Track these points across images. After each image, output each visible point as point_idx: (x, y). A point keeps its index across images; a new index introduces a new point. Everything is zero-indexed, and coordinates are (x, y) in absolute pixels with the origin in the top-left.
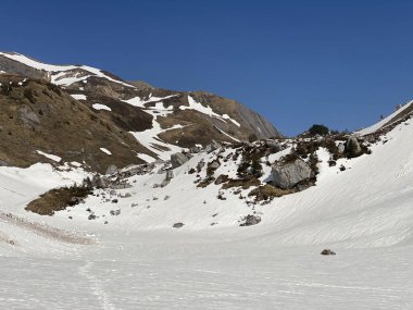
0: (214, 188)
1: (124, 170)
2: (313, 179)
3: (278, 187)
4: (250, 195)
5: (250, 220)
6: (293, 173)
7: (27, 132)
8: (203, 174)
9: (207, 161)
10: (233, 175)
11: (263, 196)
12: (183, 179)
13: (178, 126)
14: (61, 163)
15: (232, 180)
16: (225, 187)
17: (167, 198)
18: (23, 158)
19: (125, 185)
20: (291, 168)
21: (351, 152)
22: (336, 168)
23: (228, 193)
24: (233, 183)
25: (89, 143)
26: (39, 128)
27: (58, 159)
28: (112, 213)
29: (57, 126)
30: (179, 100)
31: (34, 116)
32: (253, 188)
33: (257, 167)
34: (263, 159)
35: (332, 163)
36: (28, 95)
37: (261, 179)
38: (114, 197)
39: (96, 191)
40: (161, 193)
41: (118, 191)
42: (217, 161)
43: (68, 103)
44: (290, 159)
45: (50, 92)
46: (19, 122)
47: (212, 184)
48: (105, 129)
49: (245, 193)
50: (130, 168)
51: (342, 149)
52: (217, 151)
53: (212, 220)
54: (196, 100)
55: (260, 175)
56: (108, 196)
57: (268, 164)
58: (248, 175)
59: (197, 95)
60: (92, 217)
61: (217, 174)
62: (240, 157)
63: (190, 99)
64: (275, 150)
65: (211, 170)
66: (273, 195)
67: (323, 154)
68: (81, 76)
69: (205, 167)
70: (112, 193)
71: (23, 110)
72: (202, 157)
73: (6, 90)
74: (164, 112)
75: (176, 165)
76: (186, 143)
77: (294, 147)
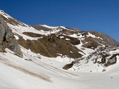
0: (97, 64)
1: (78, 59)
2: (116, 62)
3: (109, 64)
4: (104, 65)
5: (104, 70)
6: (112, 61)
7: (55, 49)
8: (95, 61)
10: (100, 61)
11: (106, 65)
12: (91, 62)
13: (87, 43)
14: (63, 56)
15: (100, 62)
17: (88, 66)
19: (79, 63)
23: (100, 65)
24: (101, 63)
25: (68, 50)
26: (57, 48)
27: (62, 55)
28: (78, 69)
29: (60, 47)
30: (86, 34)
31: (55, 45)
32: (104, 64)
34: (106, 58)
36: (54, 40)
37: (106, 62)
38: (78, 66)
39: (74, 64)
40: (87, 64)
41: (78, 64)
42: (97, 58)
43: (62, 41)
44: (111, 58)
45: (58, 39)
46: (53, 47)
48: (70, 47)
49: (103, 65)
50: (79, 59)
52: (97, 56)
53: (97, 70)
54: (91, 33)
55: (106, 61)
56: (76, 65)
57: (107, 59)
58: (103, 61)
59: (90, 32)
60: (75, 70)
61: (97, 61)
62: (102, 57)
64: (108, 56)
65: (96, 60)
66: (108, 65)
67: (118, 57)
68: (61, 29)
69: (95, 59)
70: (77, 65)
71: (53, 44)
72: (94, 57)
73: (49, 40)
74: (83, 39)
75: (89, 58)
76: (89, 47)
77: (112, 55)
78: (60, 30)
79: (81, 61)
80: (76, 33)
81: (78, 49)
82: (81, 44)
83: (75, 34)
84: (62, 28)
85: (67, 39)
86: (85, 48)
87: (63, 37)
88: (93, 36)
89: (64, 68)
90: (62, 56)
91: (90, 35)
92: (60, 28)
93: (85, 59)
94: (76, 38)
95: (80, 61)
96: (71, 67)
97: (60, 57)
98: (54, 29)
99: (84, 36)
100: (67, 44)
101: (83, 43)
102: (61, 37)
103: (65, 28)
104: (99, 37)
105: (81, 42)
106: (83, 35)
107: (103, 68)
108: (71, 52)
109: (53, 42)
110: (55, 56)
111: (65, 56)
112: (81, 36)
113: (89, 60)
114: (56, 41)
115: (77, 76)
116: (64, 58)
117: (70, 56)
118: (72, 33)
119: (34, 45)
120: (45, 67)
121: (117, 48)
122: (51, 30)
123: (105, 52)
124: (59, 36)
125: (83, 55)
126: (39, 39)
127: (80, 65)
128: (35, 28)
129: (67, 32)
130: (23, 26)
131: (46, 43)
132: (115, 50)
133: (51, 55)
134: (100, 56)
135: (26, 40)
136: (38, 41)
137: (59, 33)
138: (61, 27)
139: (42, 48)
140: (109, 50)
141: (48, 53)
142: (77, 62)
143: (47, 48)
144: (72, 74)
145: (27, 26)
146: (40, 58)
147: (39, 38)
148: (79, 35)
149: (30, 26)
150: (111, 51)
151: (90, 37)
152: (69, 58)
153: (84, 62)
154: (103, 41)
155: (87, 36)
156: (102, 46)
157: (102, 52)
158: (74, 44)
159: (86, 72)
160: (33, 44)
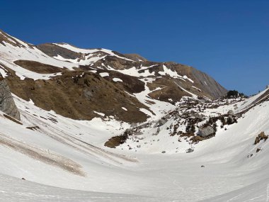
0: (177, 137)
1: (138, 125)
2: (214, 134)
3: (201, 136)
5: (190, 151)
7: (88, 102)
8: (172, 130)
9: (174, 124)
10: (184, 131)
11: (195, 140)
12: (164, 132)
13: (159, 88)
14: (105, 117)
16: (181, 136)
17: (158, 140)
18: (88, 115)
19: (140, 133)
20: (206, 130)
21: (230, 122)
22: (223, 129)
23: (182, 139)
24: (184, 134)
25: (116, 105)
26: (93, 99)
27: (103, 115)
28: (138, 147)
29: (101, 97)
30: (157, 69)
31: (90, 93)
32: (191, 137)
33: (193, 128)
34: (196, 124)
35: (222, 127)
36: (86, 82)
37: (195, 133)
38: (137, 140)
39: (130, 137)
40: (156, 138)
41: (138, 136)
42: (178, 125)
43: (104, 84)
44: (205, 126)
45: (95, 79)
46: (84, 97)
47: (176, 135)
48: (123, 97)
49: (189, 139)
50: (141, 124)
51: (226, 121)
52: (178, 120)
53: (176, 150)
55: (194, 131)
57: (198, 127)
58: (190, 131)
59: (168, 65)
60: (130, 149)
61: (178, 130)
62: (187, 123)
63: (164, 67)
64: (200, 120)
65: (175, 129)
66: (199, 140)
67: (219, 123)
68: (102, 56)
69: (173, 127)
70: (136, 137)
71: (85, 91)
72: (172, 122)
73: (76, 80)
74: (150, 80)
75: (161, 124)
76: (163, 98)
77: (208, 120)
78: (100, 56)
79: (144, 129)
80: (137, 65)
81: (139, 102)
82: (147, 91)
83: (134, 68)
84: (105, 54)
85: (115, 80)
86: (154, 101)
87: (107, 74)
88: (174, 74)
89: (107, 144)
90: (103, 118)
91: (167, 71)
92: (101, 52)
93: (152, 126)
94: (135, 78)
95: (142, 130)
96: (122, 143)
97: (99, 119)
98: (86, 55)
99: (153, 73)
100: (116, 91)
101: (151, 89)
102: (103, 75)
103: (113, 54)
104: (185, 77)
105: (146, 87)
106: (151, 70)
107: (189, 147)
108: (123, 108)
109: (85, 85)
110: (89, 117)
111: (111, 117)
112: (147, 73)
113: (161, 127)
114: (92, 83)
115: (135, 161)
116: (108, 123)
117: (122, 117)
118: (128, 65)
119: (42, 90)
120: (69, 142)
121: (220, 103)
122: (80, 56)
123: (196, 111)
124: (99, 71)
125: (149, 117)
126: (53, 77)
127: (142, 139)
128: (43, 51)
129: (117, 64)
131: (69, 87)
132: (216, 107)
133: (80, 115)
134: (183, 120)
135: (22, 78)
136: (51, 83)
137: (98, 63)
138: (104, 50)
139: (60, 98)
140: (205, 107)
141: (74, 110)
142: (136, 132)
143: (70, 99)
144: (123, 157)
145: (26, 45)
146: (55, 121)
147: (52, 75)
148: (143, 71)
149: (31, 47)
150: (207, 110)
151: (167, 76)
152: (119, 123)
153: (151, 133)
154: (194, 84)
155: (160, 73)
156: (191, 96)
157: (190, 110)
158: (132, 92)
159: (153, 153)
160: (38, 88)
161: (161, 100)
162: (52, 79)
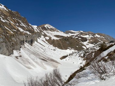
13: (91, 40)
16: (81, 58)
25: (75, 46)
26: (69, 44)
28: (68, 60)
29: (71, 43)
32: (84, 58)
34: (86, 54)
38: (70, 57)
39: (68, 56)
42: (82, 53)
46: (66, 44)
55: (85, 56)
61: (81, 55)
71: (67, 42)
74: (90, 38)
78: (79, 33)
80: (88, 34)
86: (89, 44)
88: (99, 36)
90: (70, 49)
91: (97, 35)
98: (76, 33)
99: (93, 36)
102: (76, 37)
103: (83, 32)
104: (102, 37)
105: (88, 40)
107: (81, 62)
108: (77, 46)
109: (67, 40)
110: (66, 49)
111: (73, 49)
113: (78, 54)
114: (69, 40)
117: (76, 49)
118: (86, 34)
122: (74, 33)
125: (85, 49)
127: (72, 57)
129: (83, 34)
130: (57, 32)
131: (63, 41)
133: (64, 48)
135: (52, 39)
137: (78, 35)
138: (81, 31)
139: (60, 44)
143: (62, 44)
145: (59, 31)
148: (90, 36)
149: (61, 32)
151: (97, 37)
153: (75, 55)
154: (104, 39)
155: (95, 36)
158: (83, 41)
160: (55, 42)
161: (91, 44)
162: (60, 39)
